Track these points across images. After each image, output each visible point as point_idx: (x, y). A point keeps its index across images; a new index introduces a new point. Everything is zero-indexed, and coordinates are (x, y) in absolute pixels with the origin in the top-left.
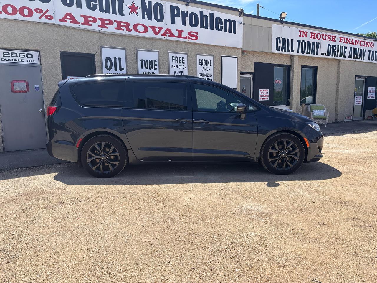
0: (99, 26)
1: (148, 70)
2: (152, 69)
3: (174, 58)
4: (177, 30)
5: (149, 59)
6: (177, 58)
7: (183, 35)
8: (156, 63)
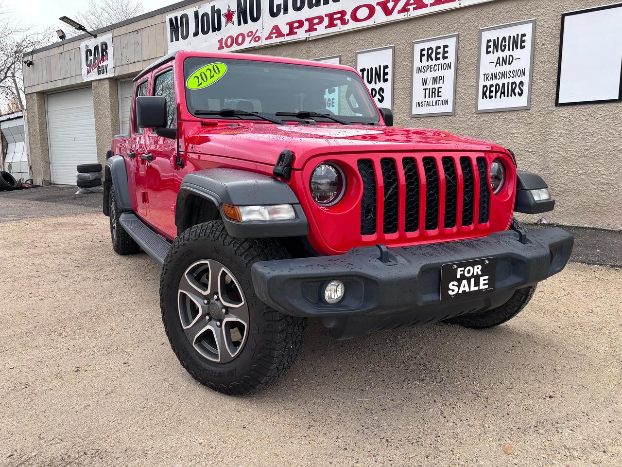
0: (306, 31)
1: (373, 86)
2: (380, 81)
3: (423, 52)
5: (375, 65)
6: (430, 51)
8: (386, 70)
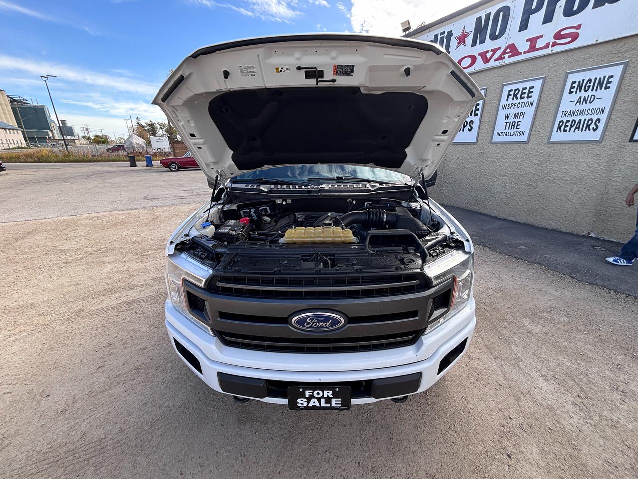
2: (471, 115)
3: (511, 93)
4: (528, 40)
6: (517, 92)
7: (540, 44)
